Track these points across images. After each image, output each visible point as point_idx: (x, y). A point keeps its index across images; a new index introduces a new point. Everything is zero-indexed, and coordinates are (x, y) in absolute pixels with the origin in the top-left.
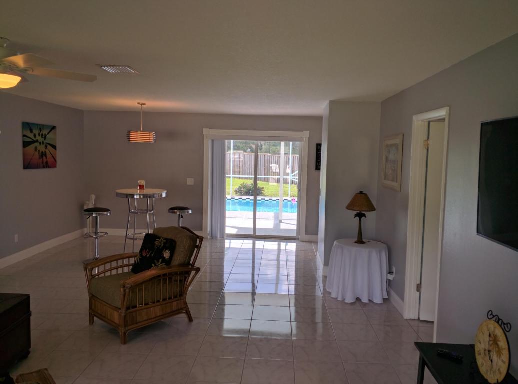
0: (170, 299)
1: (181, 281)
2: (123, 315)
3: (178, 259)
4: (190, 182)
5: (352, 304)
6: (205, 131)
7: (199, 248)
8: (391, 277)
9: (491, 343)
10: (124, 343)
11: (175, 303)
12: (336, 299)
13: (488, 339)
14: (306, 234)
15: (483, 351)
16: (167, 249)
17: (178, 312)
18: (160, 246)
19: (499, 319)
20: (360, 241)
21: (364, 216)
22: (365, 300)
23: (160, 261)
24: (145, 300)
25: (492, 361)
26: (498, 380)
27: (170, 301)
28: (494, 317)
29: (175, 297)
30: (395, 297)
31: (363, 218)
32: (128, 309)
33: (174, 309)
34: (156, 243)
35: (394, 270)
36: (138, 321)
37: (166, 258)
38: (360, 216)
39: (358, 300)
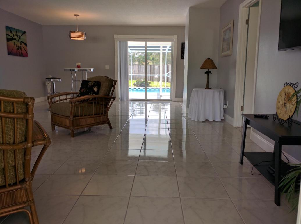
0: (99, 114)
1: (104, 105)
2: (72, 120)
3: (102, 92)
4: (107, 67)
5: (203, 122)
6: (115, 36)
7: (114, 86)
8: (225, 107)
9: (286, 98)
10: (73, 137)
11: (102, 117)
12: (194, 120)
13: (284, 98)
14: (176, 97)
15: (281, 106)
16: (95, 86)
17: (104, 123)
18: (92, 85)
19: (291, 84)
20: (208, 87)
21: (210, 72)
22: (211, 119)
23: (92, 93)
24: (84, 113)
25: (286, 108)
26: (289, 116)
27: (99, 115)
28: (288, 84)
29: (102, 114)
30: (228, 117)
31: (210, 74)
32: (74, 117)
33: (101, 120)
34: (89, 84)
35: (227, 102)
36: (81, 125)
37: (95, 91)
38: (208, 73)
39: (207, 120)
